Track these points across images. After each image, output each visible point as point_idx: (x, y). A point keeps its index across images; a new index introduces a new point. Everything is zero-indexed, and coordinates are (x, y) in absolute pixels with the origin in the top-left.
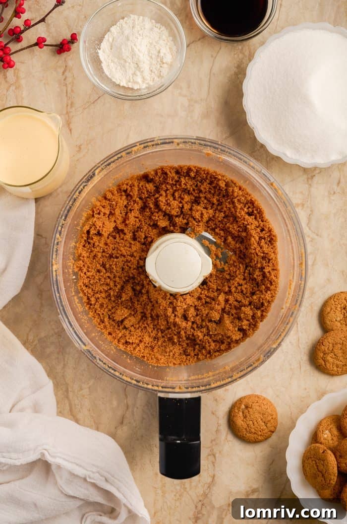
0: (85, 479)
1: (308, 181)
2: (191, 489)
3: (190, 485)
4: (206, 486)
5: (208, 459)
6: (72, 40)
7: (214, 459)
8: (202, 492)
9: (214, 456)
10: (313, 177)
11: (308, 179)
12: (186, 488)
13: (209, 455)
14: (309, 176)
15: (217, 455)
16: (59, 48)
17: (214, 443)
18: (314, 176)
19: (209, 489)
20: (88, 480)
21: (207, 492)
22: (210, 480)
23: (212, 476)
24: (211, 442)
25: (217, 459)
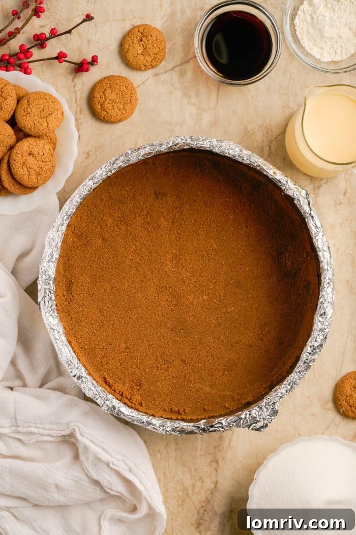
0: (108, 465)
1: (314, 191)
2: (193, 494)
3: (193, 491)
4: (209, 492)
5: (211, 465)
6: (92, 61)
7: (216, 466)
8: (205, 498)
9: (217, 462)
10: (319, 187)
11: (314, 189)
12: (189, 494)
13: (212, 461)
14: (316, 186)
15: (220, 462)
16: (78, 67)
17: (217, 449)
18: (321, 186)
19: (211, 496)
20: (111, 465)
21: (210, 498)
22: (212, 486)
23: (215, 482)
24: (215, 448)
25: (220, 465)
